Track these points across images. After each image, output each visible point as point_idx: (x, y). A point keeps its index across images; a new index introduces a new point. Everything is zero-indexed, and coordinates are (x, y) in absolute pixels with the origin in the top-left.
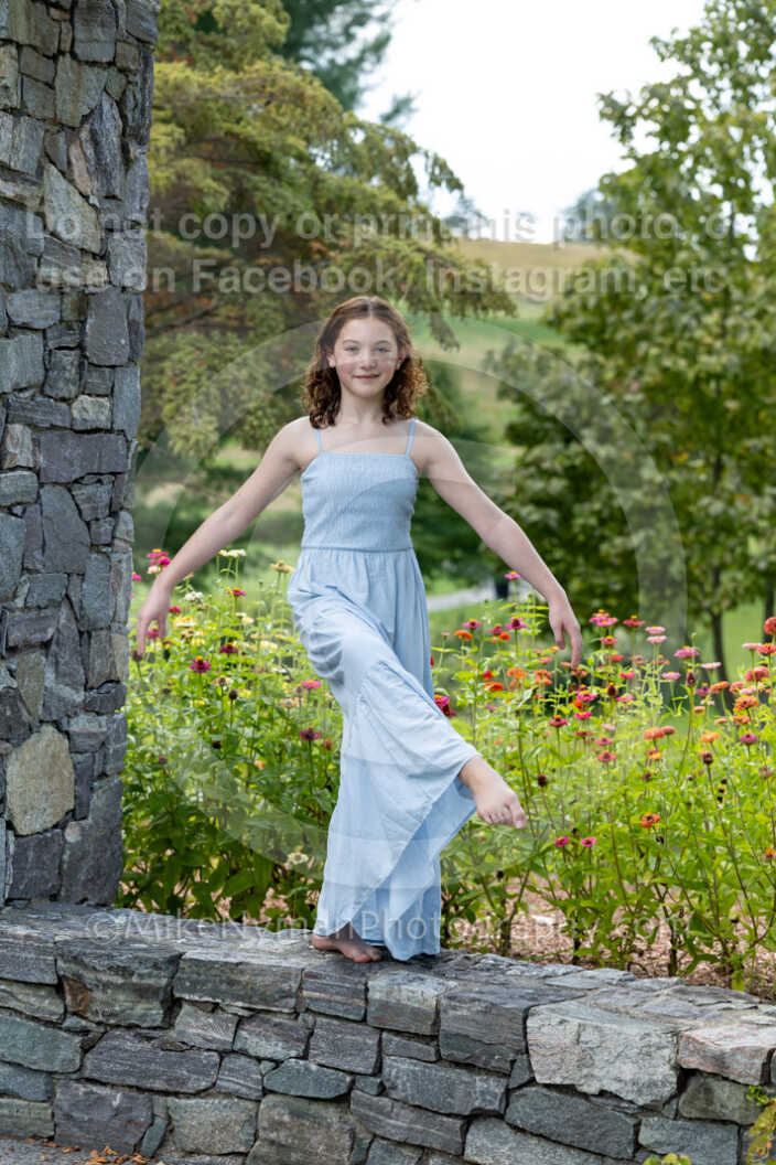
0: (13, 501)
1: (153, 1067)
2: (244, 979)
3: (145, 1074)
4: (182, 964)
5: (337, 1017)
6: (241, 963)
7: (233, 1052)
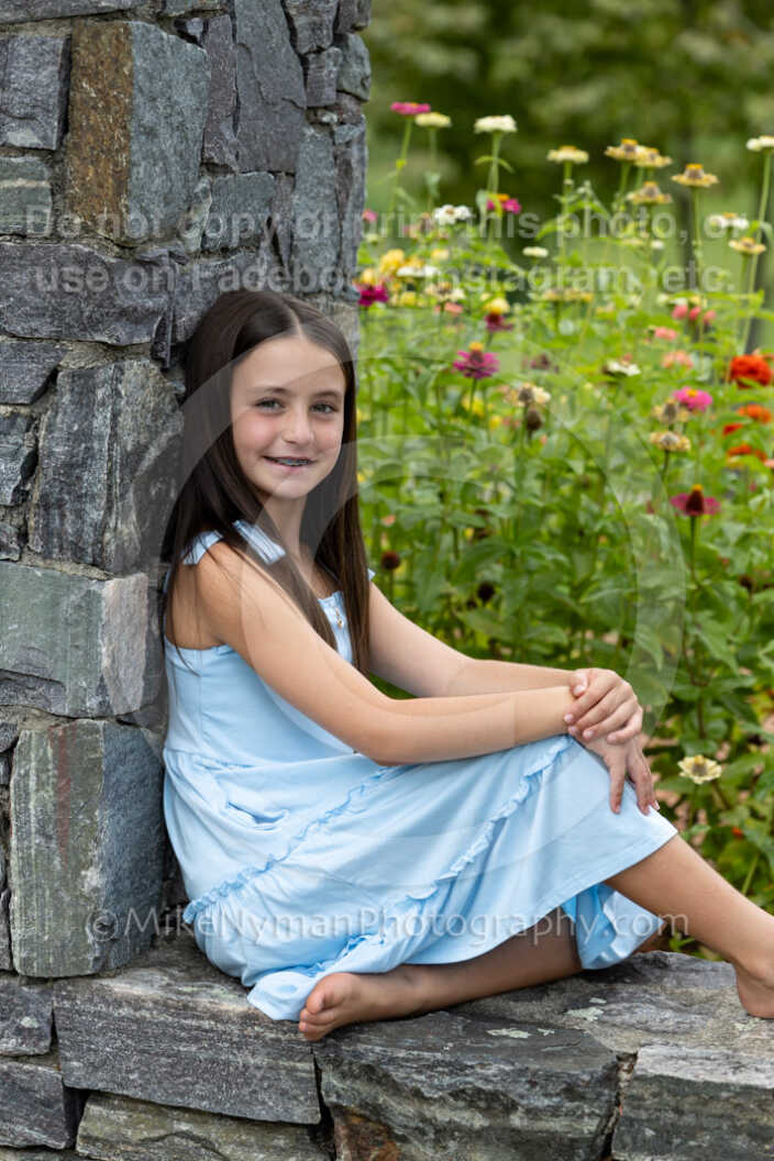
0: (189, 6)
4: (630, 1086)
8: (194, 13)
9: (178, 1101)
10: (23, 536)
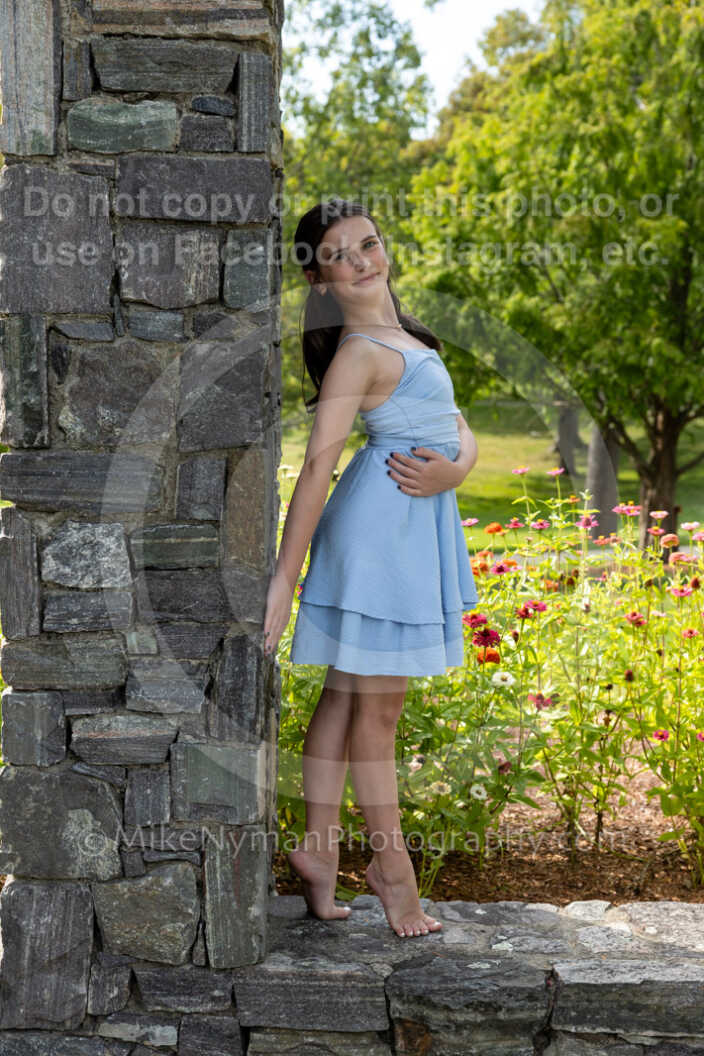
9: (310, 1027)
10: (207, 729)
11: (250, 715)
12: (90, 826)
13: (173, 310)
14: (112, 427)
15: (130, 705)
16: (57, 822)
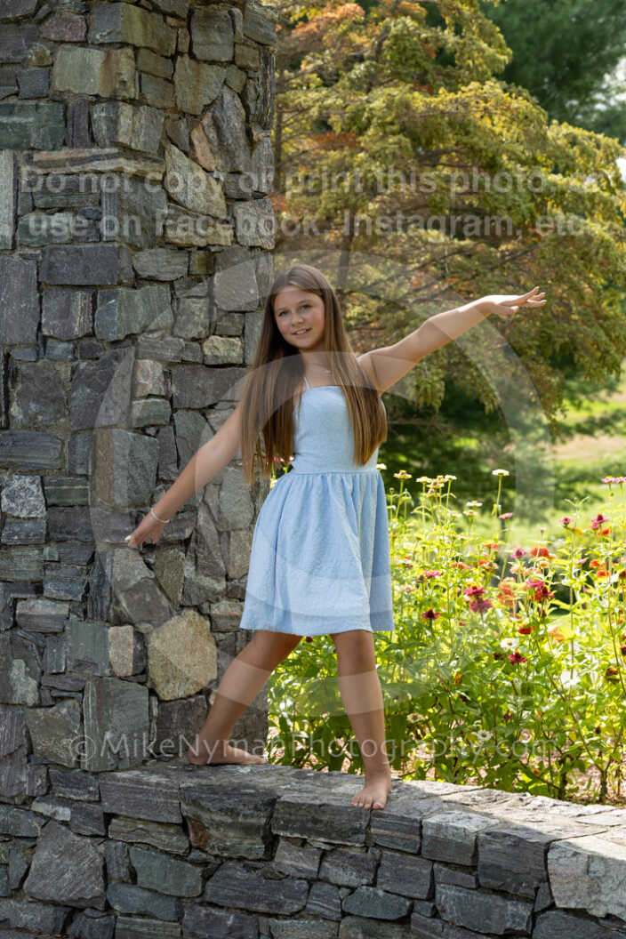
0: (146, 423)
1: (257, 892)
2: (325, 818)
3: (251, 899)
4: (277, 806)
5: (398, 851)
6: (324, 805)
7: (319, 880)
8: (153, 426)
9: (137, 816)
10: (85, 612)
11: (106, 603)
12: (23, 670)
13: (68, 341)
14: (37, 414)
15: (45, 594)
16: (8, 666)
